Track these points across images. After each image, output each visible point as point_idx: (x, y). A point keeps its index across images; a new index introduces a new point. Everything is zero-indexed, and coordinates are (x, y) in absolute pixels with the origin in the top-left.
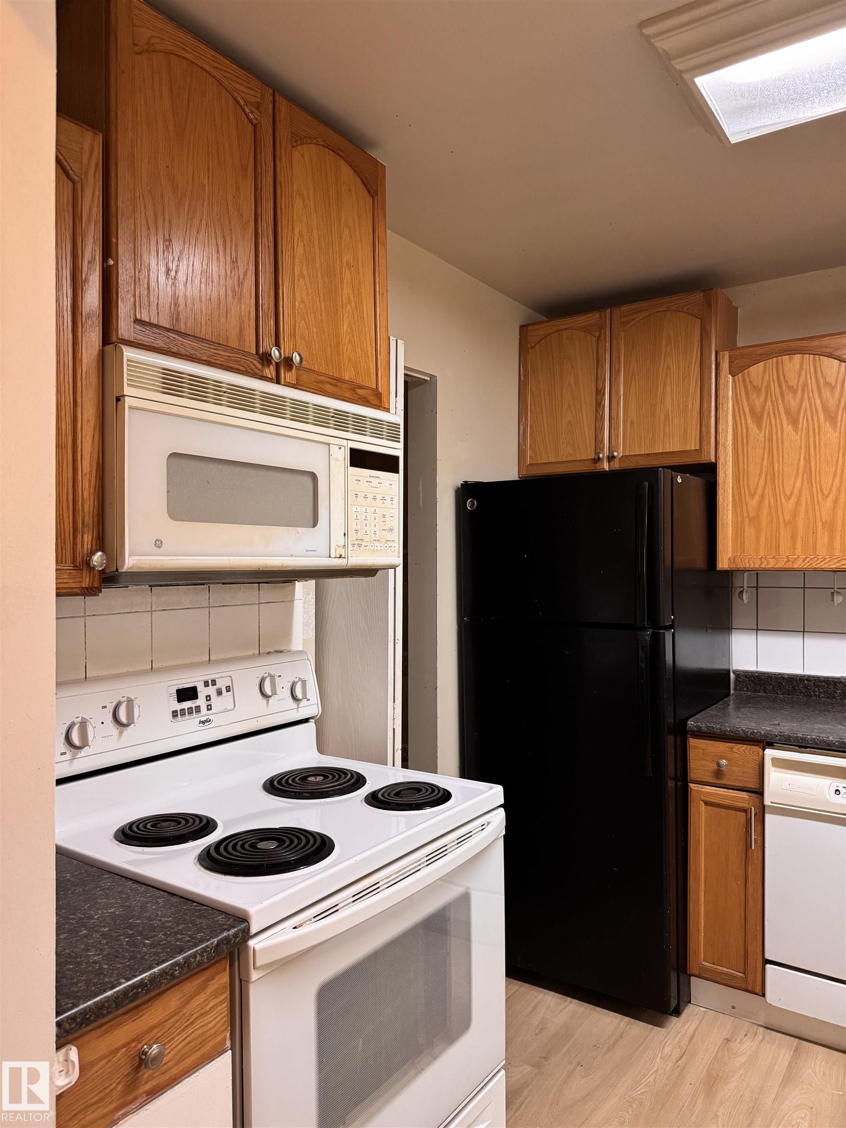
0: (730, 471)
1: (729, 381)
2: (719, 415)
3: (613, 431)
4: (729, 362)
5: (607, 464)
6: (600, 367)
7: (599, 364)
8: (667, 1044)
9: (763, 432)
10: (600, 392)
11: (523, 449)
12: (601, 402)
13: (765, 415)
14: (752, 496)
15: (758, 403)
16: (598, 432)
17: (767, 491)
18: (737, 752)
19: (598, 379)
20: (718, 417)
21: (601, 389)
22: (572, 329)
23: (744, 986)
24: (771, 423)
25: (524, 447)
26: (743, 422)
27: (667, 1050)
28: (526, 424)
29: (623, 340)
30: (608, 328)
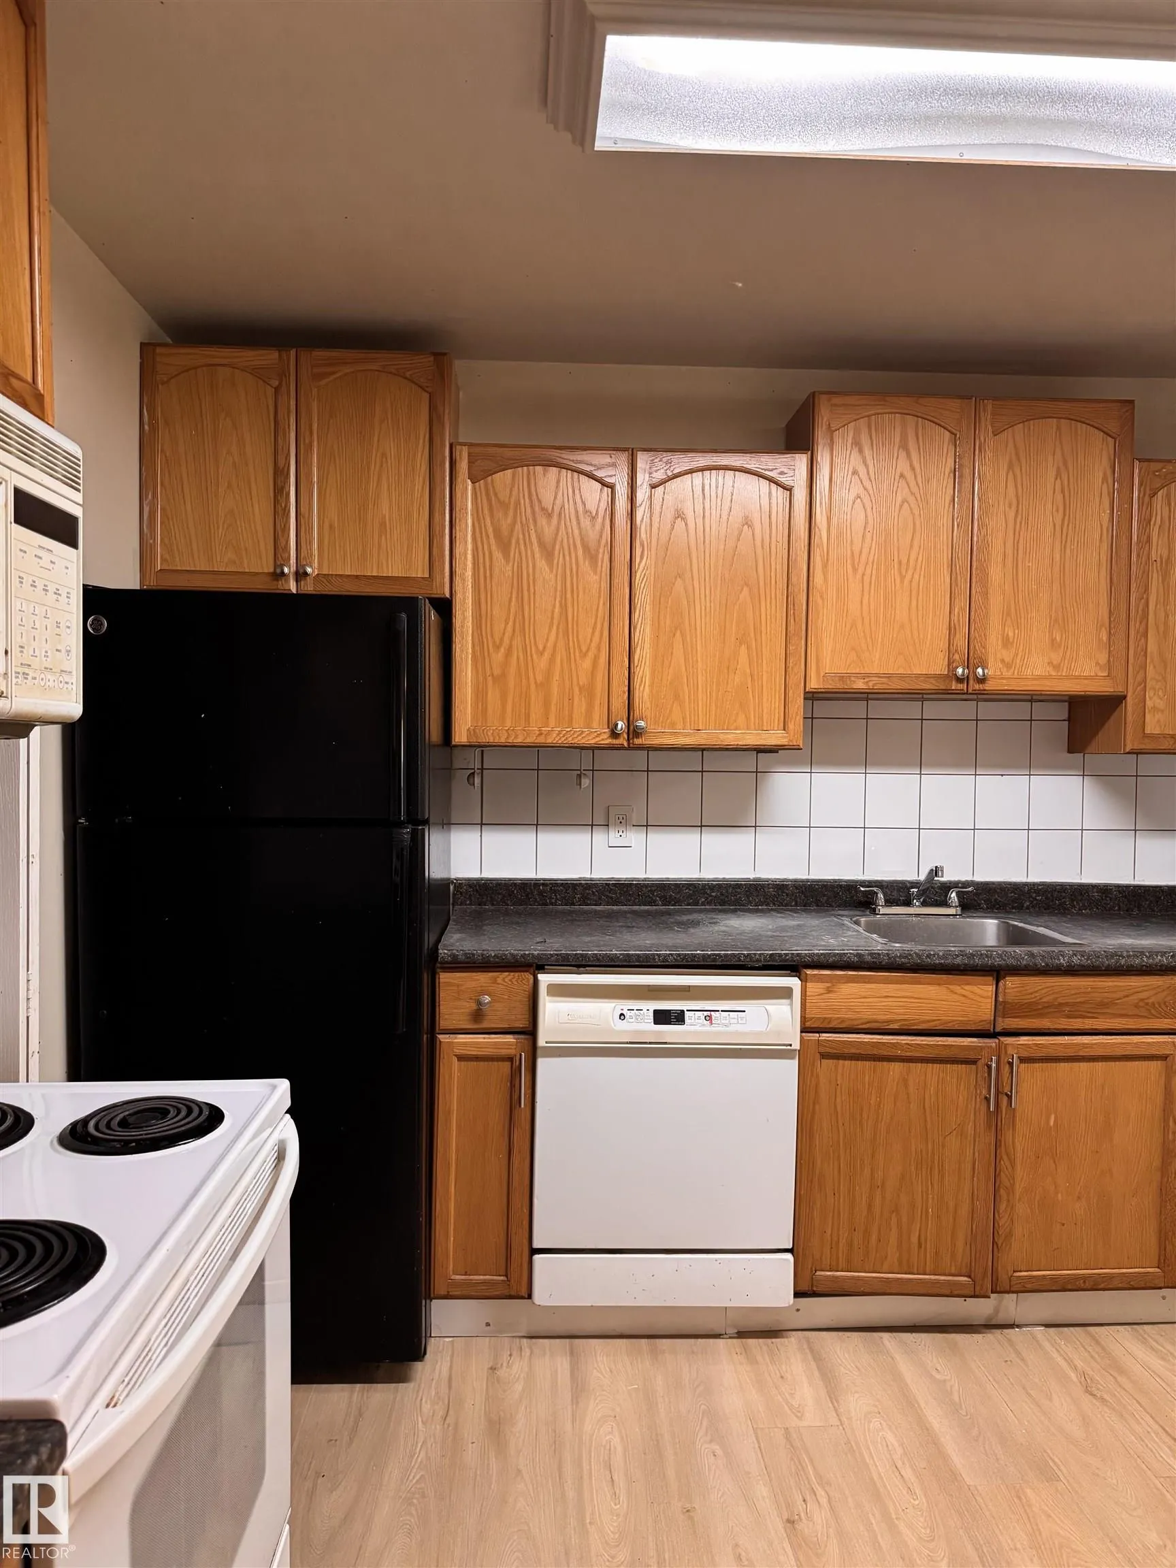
0: (469, 614)
1: (467, 489)
2: (455, 533)
3: (303, 534)
4: (469, 462)
5: (295, 583)
6: (281, 433)
7: (278, 430)
8: (424, 1400)
9: (511, 564)
10: (280, 474)
11: (151, 544)
12: (283, 488)
13: (514, 542)
14: (497, 648)
15: (505, 525)
16: (280, 533)
17: (515, 643)
18: (502, 983)
19: (278, 452)
20: (454, 537)
21: (283, 468)
22: (234, 368)
23: (506, 1292)
24: (520, 553)
25: (151, 541)
26: (486, 547)
27: (427, 1407)
28: (154, 505)
29: (316, 399)
30: (293, 378)
